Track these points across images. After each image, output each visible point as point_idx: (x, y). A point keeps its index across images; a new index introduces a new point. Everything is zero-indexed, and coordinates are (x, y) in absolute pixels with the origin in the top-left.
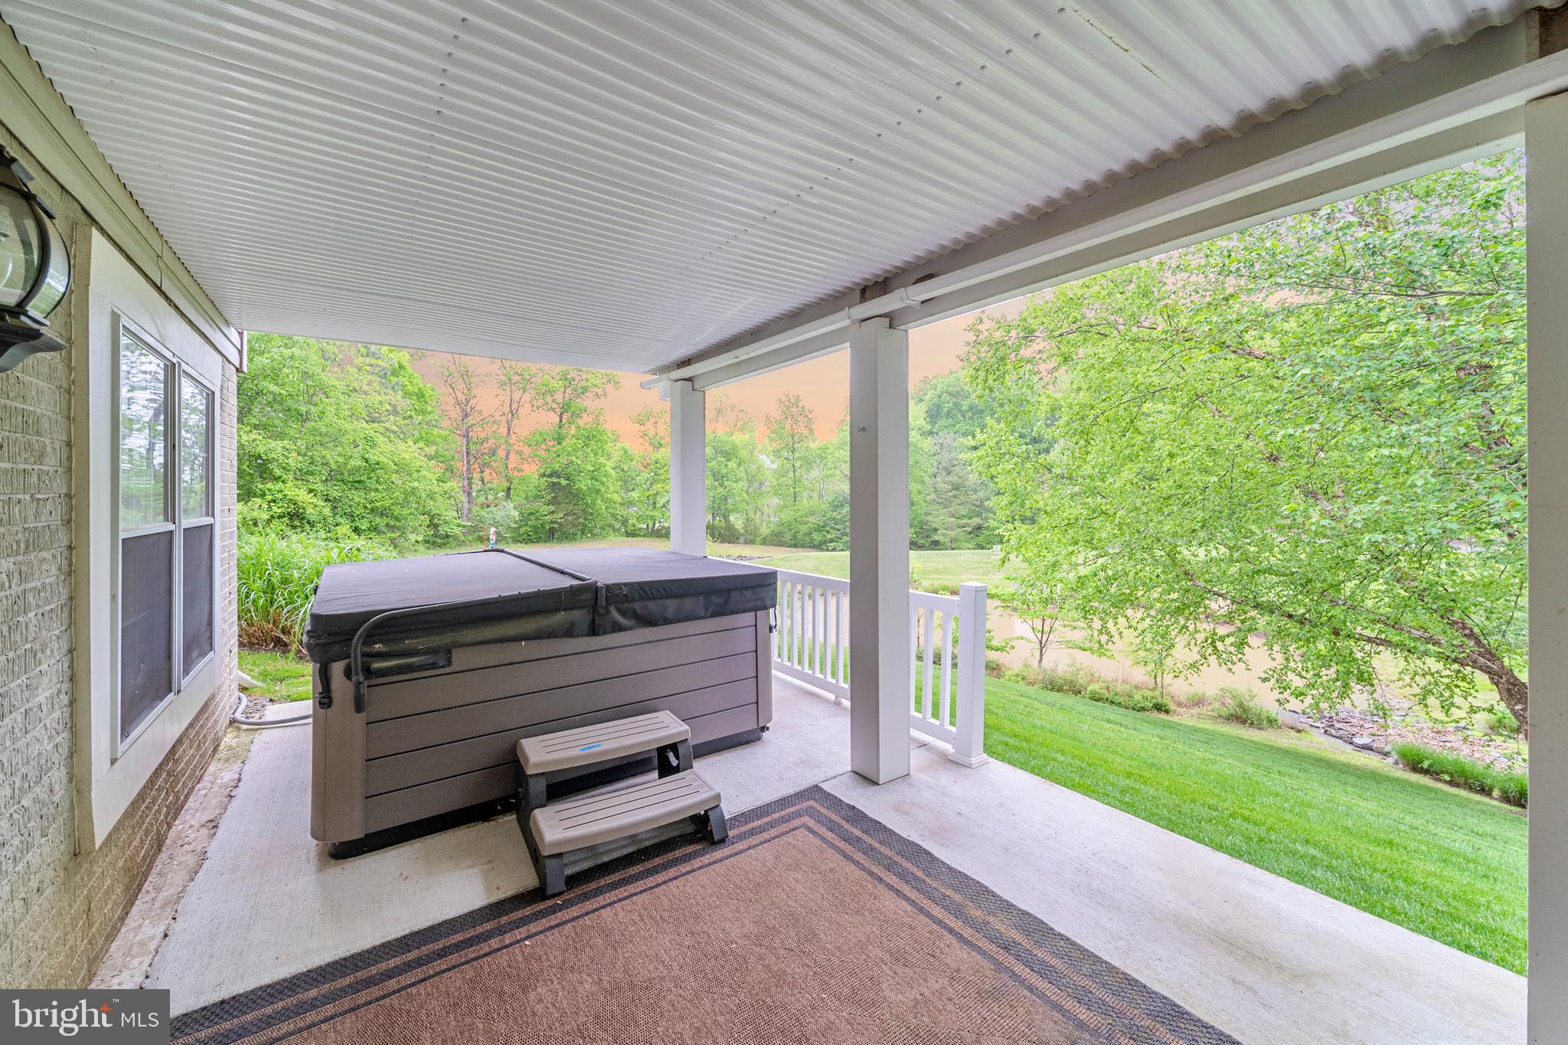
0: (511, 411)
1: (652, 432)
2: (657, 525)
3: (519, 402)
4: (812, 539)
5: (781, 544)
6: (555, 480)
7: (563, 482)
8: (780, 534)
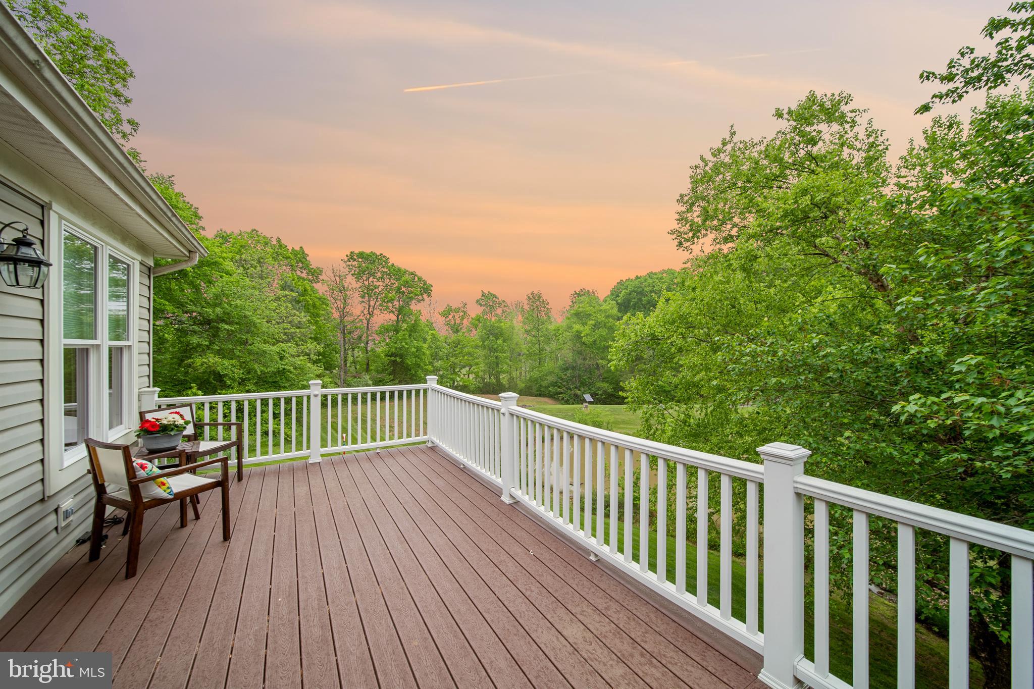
0: (369, 313)
1: (453, 322)
2: (456, 384)
3: (374, 307)
4: (550, 391)
5: (531, 395)
6: (393, 358)
7: (398, 359)
8: (530, 388)
